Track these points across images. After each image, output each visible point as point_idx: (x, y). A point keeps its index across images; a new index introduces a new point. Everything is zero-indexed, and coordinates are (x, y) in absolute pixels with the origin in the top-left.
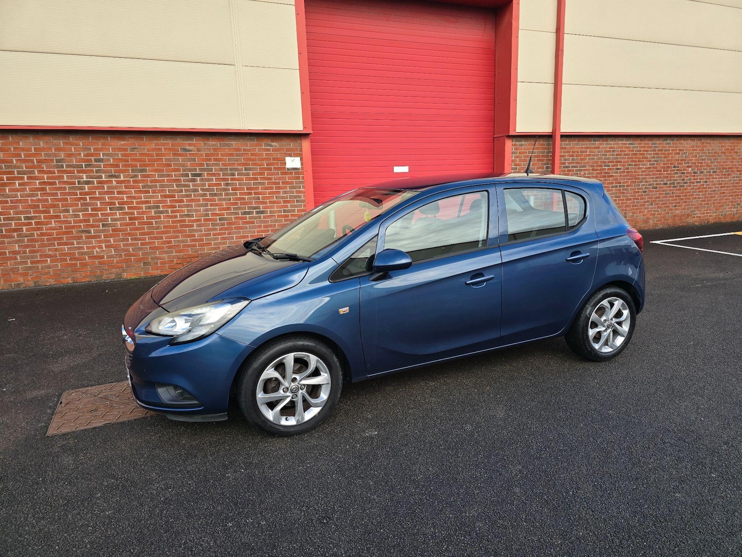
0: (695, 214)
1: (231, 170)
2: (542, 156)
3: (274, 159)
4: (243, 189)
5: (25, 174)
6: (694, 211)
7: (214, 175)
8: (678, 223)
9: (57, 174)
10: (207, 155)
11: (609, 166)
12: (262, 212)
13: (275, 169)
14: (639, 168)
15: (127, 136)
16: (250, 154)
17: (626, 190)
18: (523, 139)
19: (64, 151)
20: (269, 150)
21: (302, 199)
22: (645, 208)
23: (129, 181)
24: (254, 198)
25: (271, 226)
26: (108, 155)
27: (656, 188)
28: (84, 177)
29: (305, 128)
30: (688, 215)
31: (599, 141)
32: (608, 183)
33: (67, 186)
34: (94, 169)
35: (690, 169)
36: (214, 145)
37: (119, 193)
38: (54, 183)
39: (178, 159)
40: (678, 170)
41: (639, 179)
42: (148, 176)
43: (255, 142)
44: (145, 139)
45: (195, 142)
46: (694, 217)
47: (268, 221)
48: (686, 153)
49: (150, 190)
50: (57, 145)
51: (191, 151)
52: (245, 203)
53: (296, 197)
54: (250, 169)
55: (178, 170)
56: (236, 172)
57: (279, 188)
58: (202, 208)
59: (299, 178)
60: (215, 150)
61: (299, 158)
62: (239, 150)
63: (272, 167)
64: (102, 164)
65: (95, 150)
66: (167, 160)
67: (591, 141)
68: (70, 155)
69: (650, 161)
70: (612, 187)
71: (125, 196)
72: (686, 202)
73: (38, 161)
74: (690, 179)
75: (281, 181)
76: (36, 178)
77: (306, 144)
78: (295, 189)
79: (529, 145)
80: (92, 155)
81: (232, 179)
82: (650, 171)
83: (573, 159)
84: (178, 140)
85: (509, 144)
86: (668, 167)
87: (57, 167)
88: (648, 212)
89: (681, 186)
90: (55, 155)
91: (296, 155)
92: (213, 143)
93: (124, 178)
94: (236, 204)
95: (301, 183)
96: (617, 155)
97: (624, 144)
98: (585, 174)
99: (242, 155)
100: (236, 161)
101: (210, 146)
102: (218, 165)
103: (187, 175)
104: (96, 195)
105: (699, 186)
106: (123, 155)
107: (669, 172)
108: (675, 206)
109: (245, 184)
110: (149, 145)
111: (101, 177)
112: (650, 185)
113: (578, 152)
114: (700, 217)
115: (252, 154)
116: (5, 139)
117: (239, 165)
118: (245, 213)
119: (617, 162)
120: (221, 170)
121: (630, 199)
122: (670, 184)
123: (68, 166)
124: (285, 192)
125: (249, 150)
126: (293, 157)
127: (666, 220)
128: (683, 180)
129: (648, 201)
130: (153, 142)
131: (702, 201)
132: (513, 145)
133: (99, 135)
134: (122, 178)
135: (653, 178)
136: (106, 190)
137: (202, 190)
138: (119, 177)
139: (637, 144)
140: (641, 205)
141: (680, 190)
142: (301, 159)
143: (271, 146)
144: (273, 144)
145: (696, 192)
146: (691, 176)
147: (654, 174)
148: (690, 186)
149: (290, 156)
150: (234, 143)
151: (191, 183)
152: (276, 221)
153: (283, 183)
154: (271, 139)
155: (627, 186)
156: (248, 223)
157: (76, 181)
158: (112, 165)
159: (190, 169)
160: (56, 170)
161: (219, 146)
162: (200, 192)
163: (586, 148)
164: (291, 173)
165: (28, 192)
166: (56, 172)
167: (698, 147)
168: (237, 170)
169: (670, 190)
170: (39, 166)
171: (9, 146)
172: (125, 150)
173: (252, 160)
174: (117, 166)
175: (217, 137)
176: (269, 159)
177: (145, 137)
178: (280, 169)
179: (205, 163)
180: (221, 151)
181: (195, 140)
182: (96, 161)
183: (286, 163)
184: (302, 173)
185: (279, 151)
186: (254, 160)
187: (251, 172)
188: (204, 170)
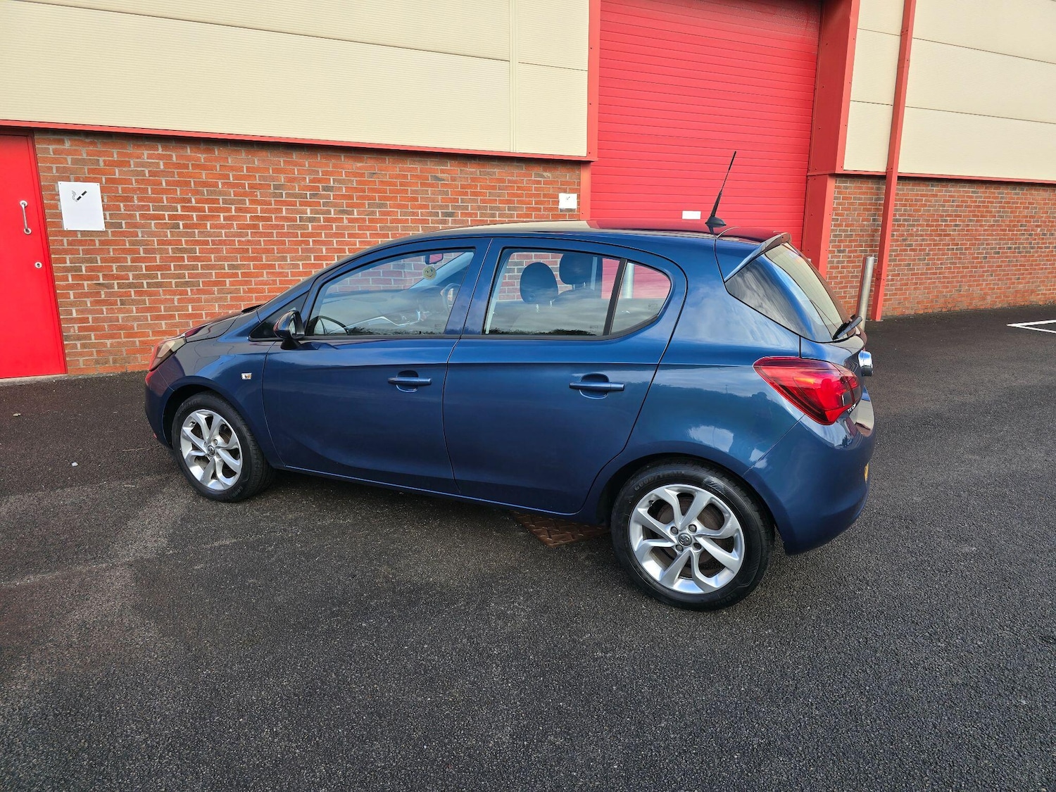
0: (1040, 290)
1: (491, 208)
2: (870, 204)
3: (545, 196)
5: (232, 204)
6: (1039, 286)
7: (470, 215)
8: (1020, 302)
9: (273, 206)
10: (463, 187)
11: (946, 221)
13: (545, 209)
14: (981, 226)
15: (365, 156)
16: (516, 188)
17: (964, 254)
18: (849, 180)
19: (285, 174)
20: (539, 182)
22: (984, 280)
23: (364, 220)
26: (339, 181)
27: (998, 253)
28: (308, 211)
29: (589, 153)
30: (1033, 291)
31: (937, 186)
32: (944, 245)
33: (286, 224)
34: (321, 201)
35: (1039, 229)
36: (472, 173)
37: (350, 236)
38: (269, 219)
39: (427, 191)
40: (1025, 230)
41: (979, 240)
42: (388, 213)
43: (524, 171)
44: (388, 161)
45: (449, 168)
46: (1038, 295)
48: (1036, 208)
49: (390, 233)
50: (277, 165)
51: (444, 180)
54: (515, 209)
55: (426, 207)
56: (497, 213)
60: (473, 180)
61: (576, 195)
62: (502, 181)
63: (542, 207)
64: (331, 194)
65: (325, 173)
66: (414, 192)
67: (928, 186)
68: (292, 180)
69: (994, 216)
70: (948, 249)
71: (358, 240)
72: (1031, 274)
73: (251, 186)
74: (1038, 243)
76: (247, 210)
77: (585, 175)
79: (855, 188)
80: (319, 181)
82: (993, 230)
83: (905, 210)
84: (429, 163)
85: (832, 184)
86: (1014, 226)
87: (275, 195)
88: (987, 285)
89: (1026, 252)
90: (273, 179)
91: (572, 191)
92: (472, 169)
93: (358, 215)
96: (957, 206)
97: (967, 192)
98: (917, 230)
99: (506, 188)
100: (498, 196)
101: (467, 174)
102: (477, 201)
103: (437, 214)
104: (321, 237)
105: (1048, 252)
106: (359, 183)
107: (1015, 232)
108: (1019, 279)
110: (392, 169)
111: (329, 212)
112: (991, 249)
113: (912, 200)
114: (1045, 294)
115: (519, 188)
116: (210, 153)
117: (502, 202)
119: (956, 216)
120: (479, 208)
121: (968, 268)
122: (1015, 248)
123: (288, 195)
125: (515, 182)
126: (569, 193)
127: (1007, 297)
128: (1030, 243)
129: (987, 271)
130: (398, 166)
131: (1049, 273)
132: (836, 187)
133: (330, 153)
134: (356, 216)
135: (996, 240)
136: (334, 230)
138: (352, 213)
139: (981, 193)
140: (979, 276)
141: (1025, 256)
142: (579, 197)
143: (542, 176)
144: (545, 174)
145: (1043, 260)
146: (1039, 239)
147: (998, 235)
148: (1037, 252)
149: (565, 191)
150: (497, 171)
151: (441, 226)
154: (544, 167)
155: (966, 249)
157: (298, 216)
158: (344, 197)
159: (441, 206)
160: (273, 199)
161: (478, 174)
163: (922, 195)
164: (564, 215)
165: (235, 229)
166: (273, 202)
167: (1051, 200)
168: (498, 209)
169: (1014, 257)
170: (252, 194)
171: (214, 163)
172: (362, 175)
173: (518, 196)
174: (351, 197)
175: (478, 162)
176: (538, 195)
177: (387, 158)
178: (551, 209)
179: (460, 197)
180: (480, 182)
181: (449, 166)
182: (324, 190)
183: (559, 202)
184: (577, 217)
185: (552, 184)
186: (520, 196)
187: (516, 212)
188: (458, 208)
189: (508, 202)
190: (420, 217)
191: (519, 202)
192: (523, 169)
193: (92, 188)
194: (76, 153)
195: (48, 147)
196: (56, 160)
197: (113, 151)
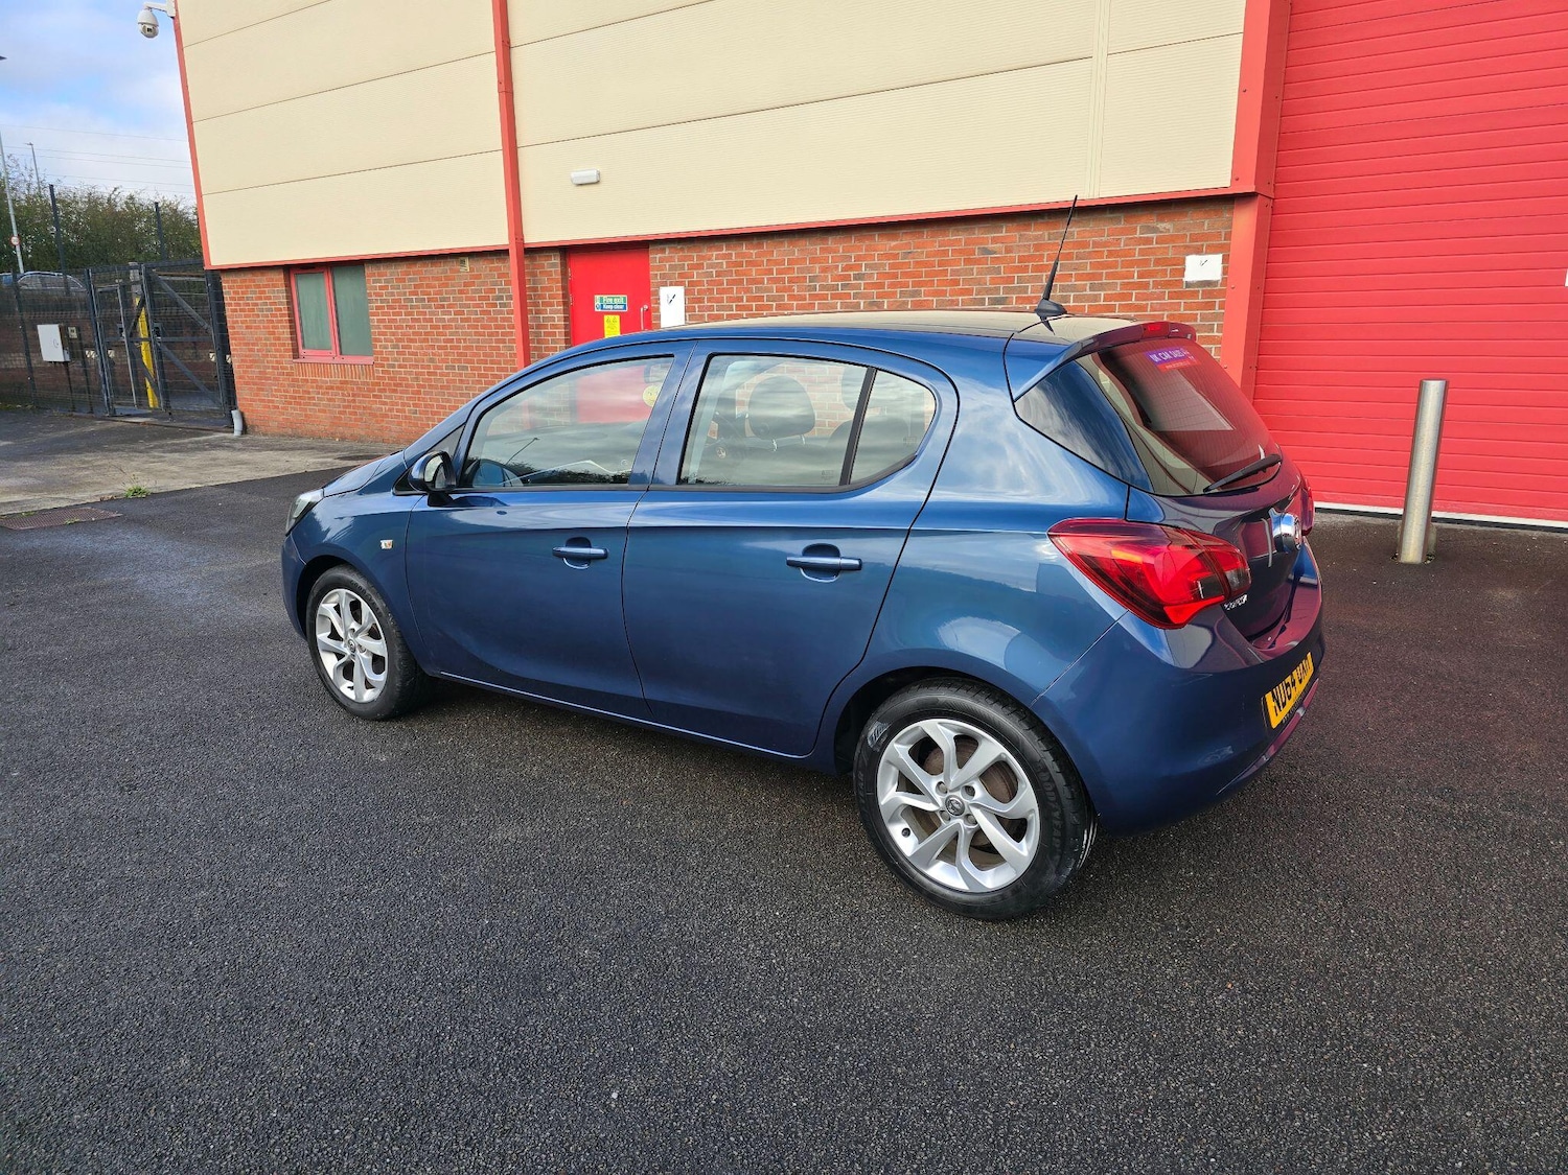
3: (1158, 262)
5: (774, 301)
7: (1028, 300)
10: (1021, 259)
13: (1157, 284)
15: (901, 232)
16: (1106, 253)
19: (820, 263)
20: (1148, 241)
26: (871, 266)
29: (1236, 182)
34: (852, 292)
36: (1037, 238)
39: (972, 269)
42: (921, 303)
43: (1122, 225)
44: (926, 235)
45: (1004, 234)
50: (813, 253)
51: (995, 253)
54: (1102, 287)
55: (969, 292)
59: (1211, 306)
60: (1038, 247)
61: (1219, 257)
62: (1084, 245)
63: (1151, 280)
64: (863, 283)
65: (856, 257)
66: (955, 272)
68: (824, 270)
75: (1166, 313)
76: (785, 307)
77: (1244, 222)
80: (851, 267)
84: (977, 231)
90: (809, 270)
91: (1213, 250)
92: (1037, 232)
95: (1216, 317)
99: (1090, 255)
101: (1029, 240)
103: (981, 302)
106: (892, 266)
110: (930, 244)
115: (1111, 254)
116: (760, 248)
117: (1080, 277)
125: (1105, 245)
126: (1206, 253)
130: (937, 239)
138: (881, 305)
142: (1225, 260)
143: (1155, 230)
144: (1161, 226)
149: (1198, 251)
154: (1158, 214)
158: (875, 286)
159: (990, 289)
161: (1046, 237)
164: (1194, 294)
168: (1074, 288)
170: (790, 289)
171: (762, 258)
172: (895, 256)
173: (1108, 266)
174: (881, 285)
175: (1046, 220)
176: (1146, 262)
177: (925, 231)
178: (1168, 284)
179: (1016, 275)
180: (1049, 250)
181: (1005, 231)
182: (855, 279)
183: (1184, 269)
184: (1221, 293)
185: (1174, 242)
186: (1114, 265)
187: (1102, 293)
188: (1012, 291)
191: (1109, 276)
192: (1121, 223)
193: (679, 291)
194: (670, 259)
195: (655, 257)
196: (659, 268)
197: (694, 255)
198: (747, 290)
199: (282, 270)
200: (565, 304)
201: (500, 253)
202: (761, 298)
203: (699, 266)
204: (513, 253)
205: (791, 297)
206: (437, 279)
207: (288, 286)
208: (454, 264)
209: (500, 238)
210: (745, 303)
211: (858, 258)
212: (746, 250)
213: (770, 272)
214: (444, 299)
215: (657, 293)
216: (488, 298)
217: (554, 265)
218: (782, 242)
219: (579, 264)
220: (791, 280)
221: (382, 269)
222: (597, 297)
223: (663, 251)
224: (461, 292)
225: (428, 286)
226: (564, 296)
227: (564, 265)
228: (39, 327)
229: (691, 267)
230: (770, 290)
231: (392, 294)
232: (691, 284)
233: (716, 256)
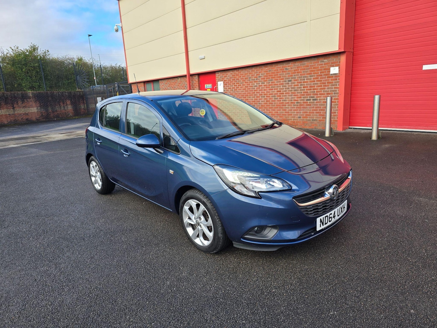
1: (303, 77)
3: (324, 69)
4: (307, 87)
7: (296, 80)
10: (294, 71)
12: (316, 100)
13: (324, 75)
20: (322, 64)
21: (337, 92)
24: (312, 92)
25: (319, 107)
26: (262, 74)
29: (339, 49)
33: (251, 88)
34: (258, 81)
36: (297, 65)
37: (264, 90)
39: (284, 74)
42: (273, 82)
45: (290, 65)
47: (318, 104)
49: (273, 88)
51: (288, 69)
52: (308, 95)
53: (333, 91)
54: (312, 76)
55: (283, 79)
57: (325, 86)
58: (290, 97)
59: (336, 79)
60: (298, 67)
61: (338, 67)
62: (308, 66)
63: (323, 74)
66: (280, 75)
68: (252, 76)
75: (326, 82)
77: (343, 59)
78: (334, 86)
80: (258, 75)
81: (304, 82)
87: (249, 80)
90: (249, 76)
91: (336, 66)
92: (298, 64)
94: (304, 95)
95: (338, 82)
99: (309, 69)
100: (306, 72)
101: (296, 66)
102: (298, 75)
103: (286, 81)
106: (266, 74)
109: (309, 84)
111: (260, 84)
115: (314, 68)
117: (307, 74)
118: (307, 100)
120: (299, 77)
123: (251, 80)
124: (328, 88)
125: (312, 66)
130: (276, 67)
136: (261, 89)
137: (291, 88)
138: (265, 83)
143: (323, 62)
144: (325, 61)
149: (333, 66)
150: (306, 63)
151: (287, 85)
152: (322, 105)
153: (328, 83)
154: (324, 58)
156: (308, 105)
157: (253, 85)
159: (287, 78)
161: (300, 65)
162: (290, 89)
164: (332, 77)
166: (249, 82)
168: (306, 77)
170: (245, 81)
171: (239, 74)
172: (267, 71)
173: (313, 71)
174: (264, 79)
175: (300, 61)
176: (322, 70)
177: (273, 65)
178: (327, 75)
179: (293, 74)
180: (300, 68)
181: (291, 64)
182: (259, 77)
183: (330, 71)
184: (339, 76)
185: (327, 64)
186: (314, 71)
187: (312, 78)
188: (292, 78)
189: (310, 74)
190: (281, 83)
191: (314, 73)
192: (316, 60)
193: (222, 82)
194: (220, 75)
195: (217, 75)
196: (218, 77)
197: (225, 74)
198: (236, 81)
199: (143, 83)
200: (199, 87)
201: (185, 76)
202: (239, 83)
203: (226, 76)
204: (187, 76)
205: (245, 83)
206: (173, 83)
207: (144, 86)
208: (176, 79)
209: (185, 73)
210: (236, 84)
211: (259, 72)
212: (236, 72)
213: (241, 77)
214: (175, 87)
215: (217, 83)
216: (183, 87)
217: (196, 78)
218: (243, 70)
219: (202, 77)
220: (245, 79)
221: (163, 81)
222: (206, 85)
223: (218, 73)
224: (178, 85)
225: (172, 85)
226: (199, 85)
227: (199, 78)
228: (97, 98)
229: (224, 77)
230: (241, 81)
231: (165, 87)
232: (224, 81)
233: (229, 74)
